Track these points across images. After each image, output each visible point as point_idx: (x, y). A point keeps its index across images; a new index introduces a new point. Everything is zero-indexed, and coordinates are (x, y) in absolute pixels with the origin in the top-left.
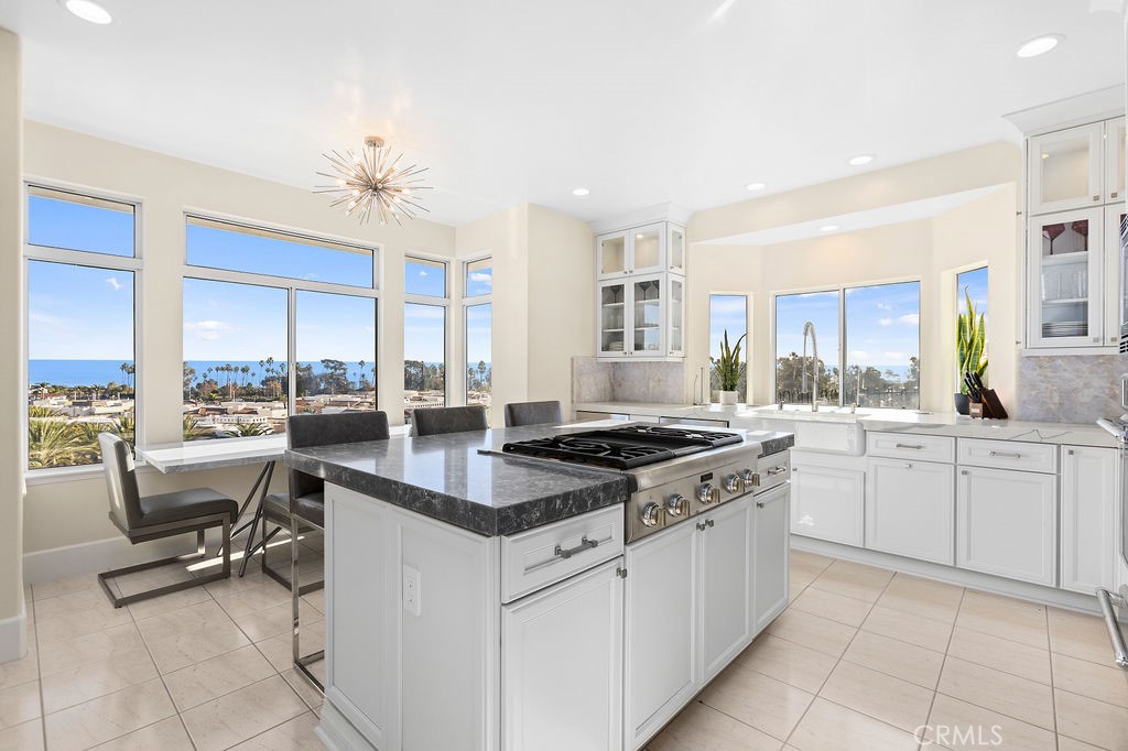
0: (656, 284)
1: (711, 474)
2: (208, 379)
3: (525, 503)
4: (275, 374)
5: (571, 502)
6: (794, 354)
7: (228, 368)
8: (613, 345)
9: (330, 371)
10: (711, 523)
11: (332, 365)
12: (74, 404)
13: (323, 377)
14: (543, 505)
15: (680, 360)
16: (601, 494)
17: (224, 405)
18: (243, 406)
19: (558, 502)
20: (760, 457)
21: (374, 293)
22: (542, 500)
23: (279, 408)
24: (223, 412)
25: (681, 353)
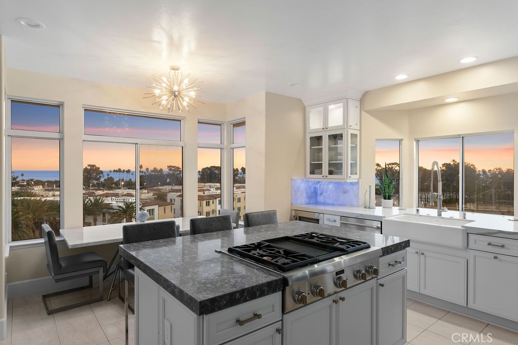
0: (341, 135)
1: (343, 270)
2: (109, 177)
3: (216, 297)
4: (143, 174)
5: (246, 294)
6: (454, 161)
7: (119, 171)
8: (316, 171)
9: (171, 172)
10: (343, 299)
11: (173, 169)
12: (46, 190)
13: (169, 175)
14: (228, 297)
15: (356, 181)
16: (266, 288)
17: (117, 191)
18: (126, 191)
19: (238, 295)
20: (381, 256)
21: (182, 144)
22: (227, 294)
23: (145, 193)
24: (117, 195)
25: (357, 176)
